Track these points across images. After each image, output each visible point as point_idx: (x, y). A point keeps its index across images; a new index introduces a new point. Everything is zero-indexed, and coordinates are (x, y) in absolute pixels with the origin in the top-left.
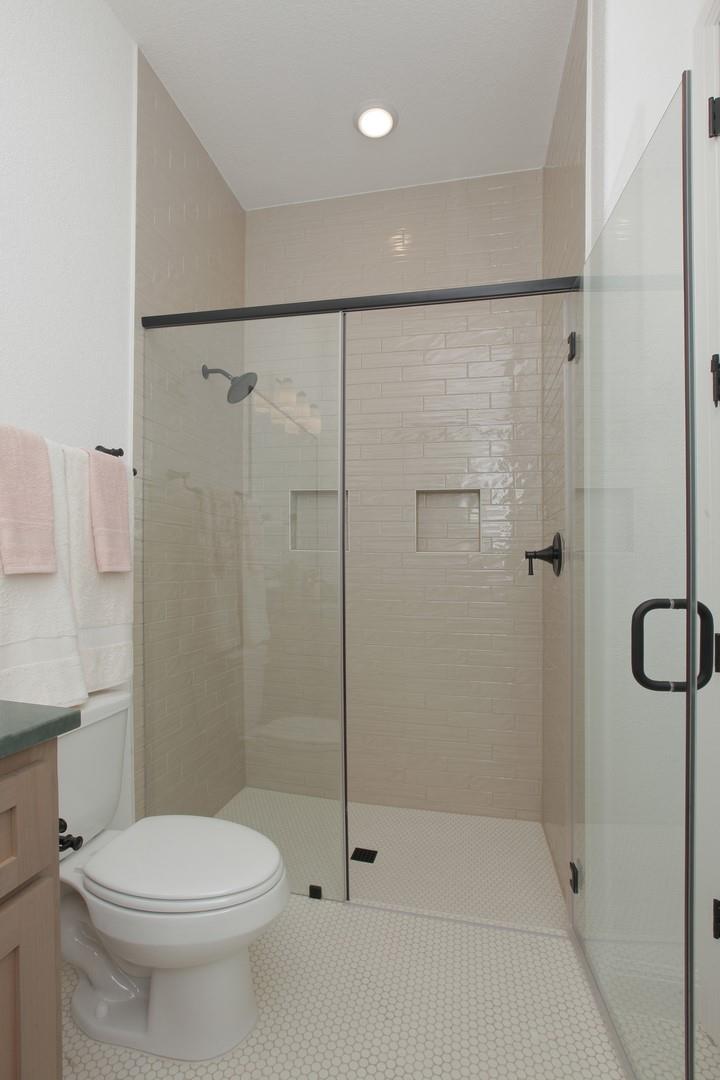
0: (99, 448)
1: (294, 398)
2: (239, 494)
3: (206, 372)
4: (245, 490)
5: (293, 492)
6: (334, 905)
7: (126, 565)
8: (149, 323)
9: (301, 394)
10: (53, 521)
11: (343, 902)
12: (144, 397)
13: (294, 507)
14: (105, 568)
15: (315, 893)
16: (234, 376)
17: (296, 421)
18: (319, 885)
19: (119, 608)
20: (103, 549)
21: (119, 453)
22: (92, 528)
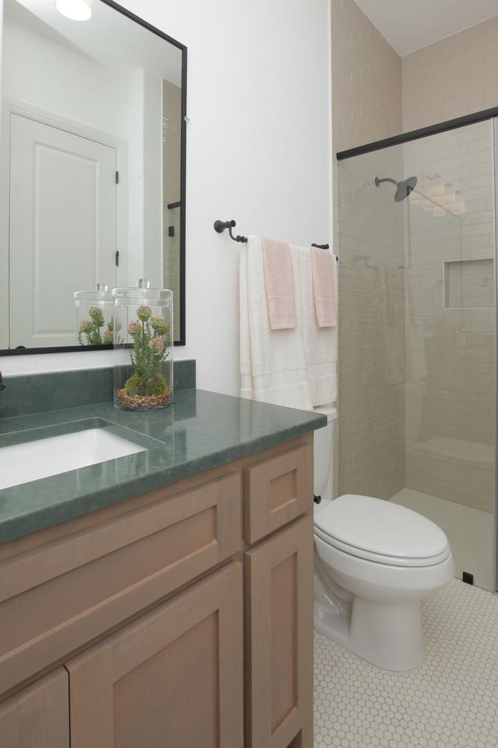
0: (313, 245)
1: (442, 189)
2: (402, 267)
3: (378, 182)
4: (406, 264)
5: (445, 263)
6: (484, 592)
7: (334, 323)
8: (341, 156)
9: (448, 185)
10: (294, 296)
11: (492, 592)
12: (339, 207)
13: (447, 276)
14: (322, 325)
15: (468, 579)
16: (399, 181)
17: (445, 207)
18: (472, 574)
19: (329, 351)
20: (320, 312)
21: (326, 247)
22: (314, 299)
